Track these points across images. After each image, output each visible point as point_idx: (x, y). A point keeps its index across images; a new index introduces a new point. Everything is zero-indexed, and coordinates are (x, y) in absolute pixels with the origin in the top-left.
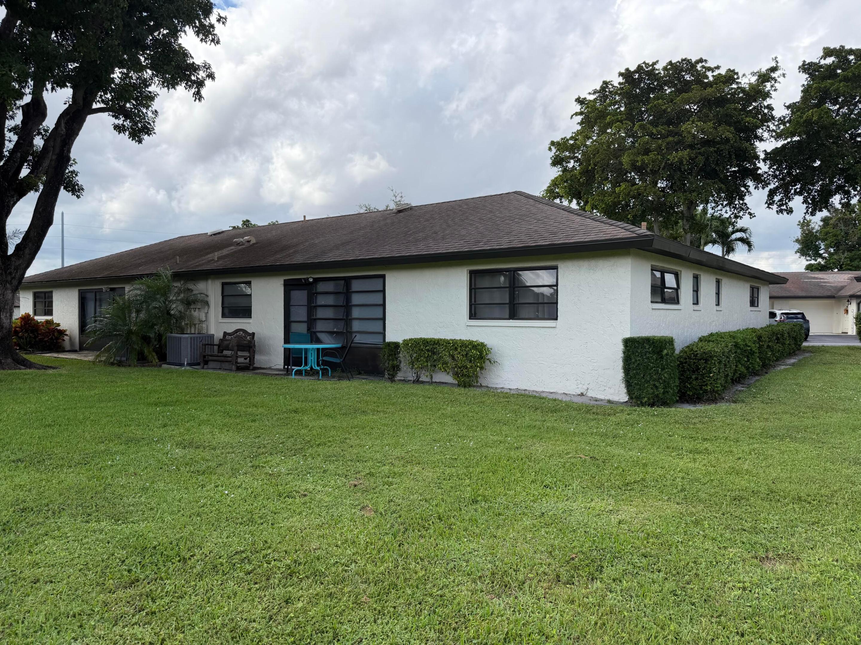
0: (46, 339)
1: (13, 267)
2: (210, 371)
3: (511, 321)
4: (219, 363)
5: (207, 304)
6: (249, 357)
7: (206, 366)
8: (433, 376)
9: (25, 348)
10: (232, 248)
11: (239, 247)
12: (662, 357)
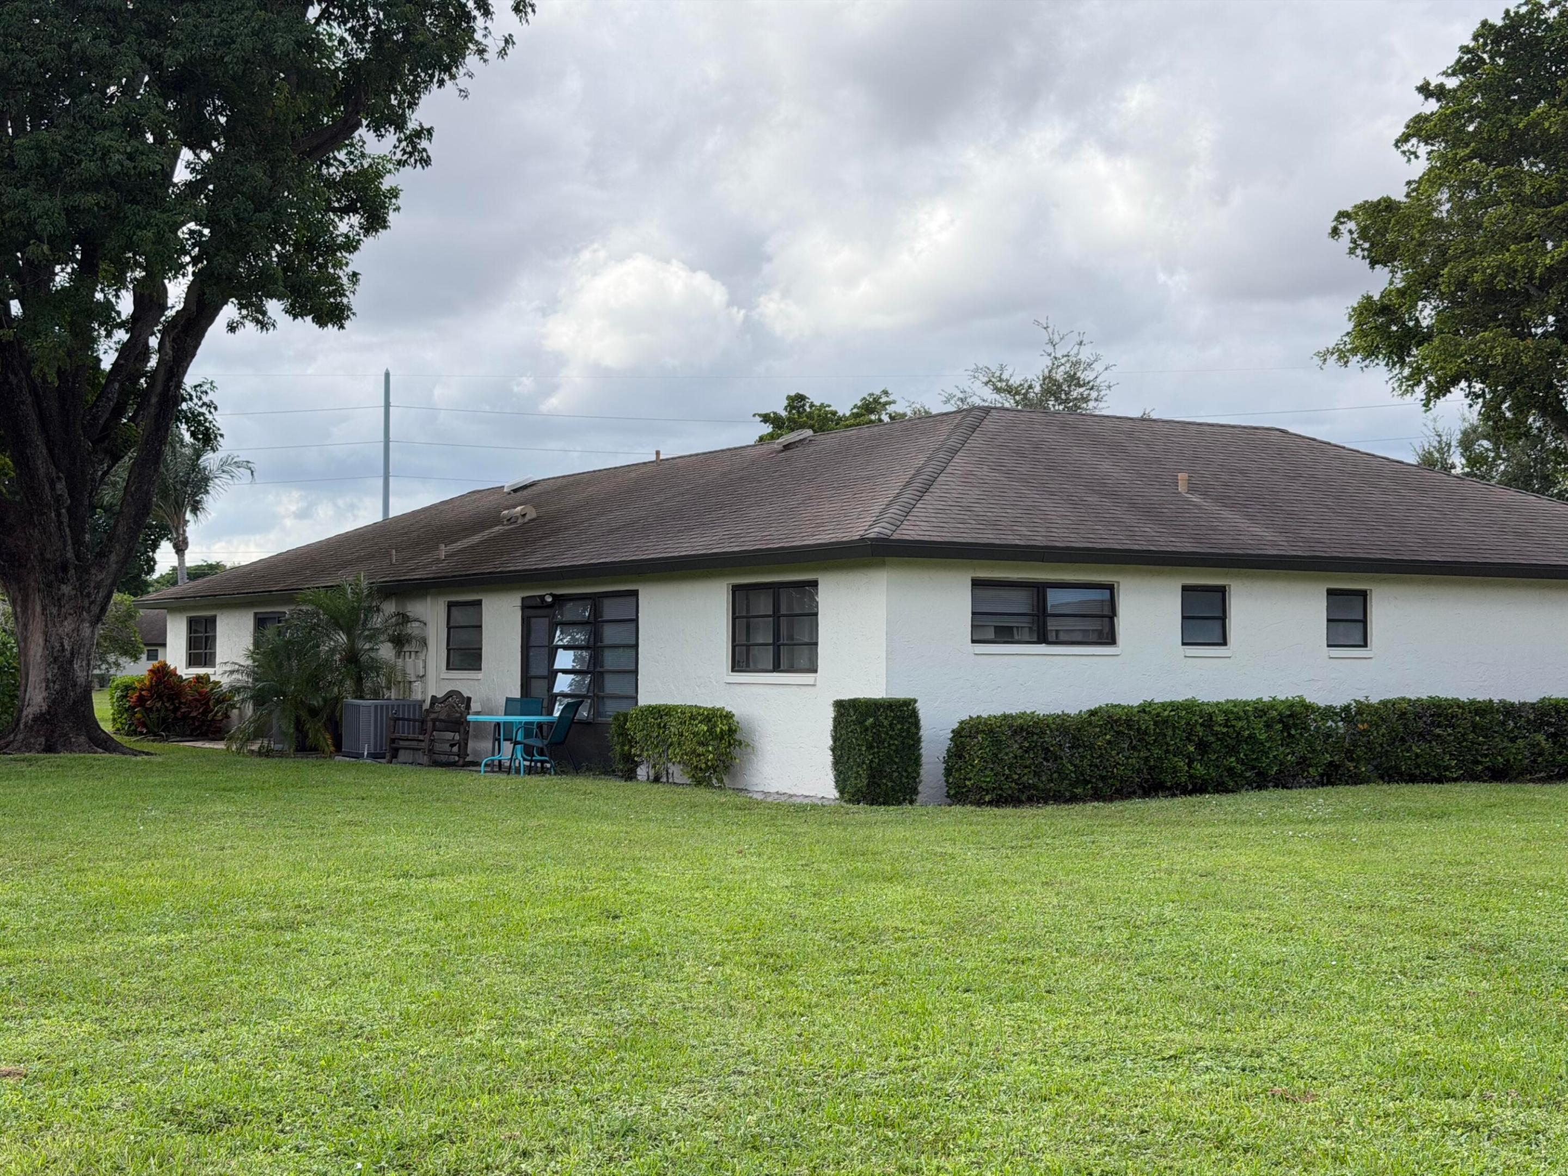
0: (194, 714)
2: (398, 766)
3: (775, 674)
4: (412, 752)
5: (424, 642)
6: (459, 743)
7: (394, 760)
8: (670, 771)
9: (156, 730)
10: (497, 528)
11: (507, 528)
12: (866, 730)
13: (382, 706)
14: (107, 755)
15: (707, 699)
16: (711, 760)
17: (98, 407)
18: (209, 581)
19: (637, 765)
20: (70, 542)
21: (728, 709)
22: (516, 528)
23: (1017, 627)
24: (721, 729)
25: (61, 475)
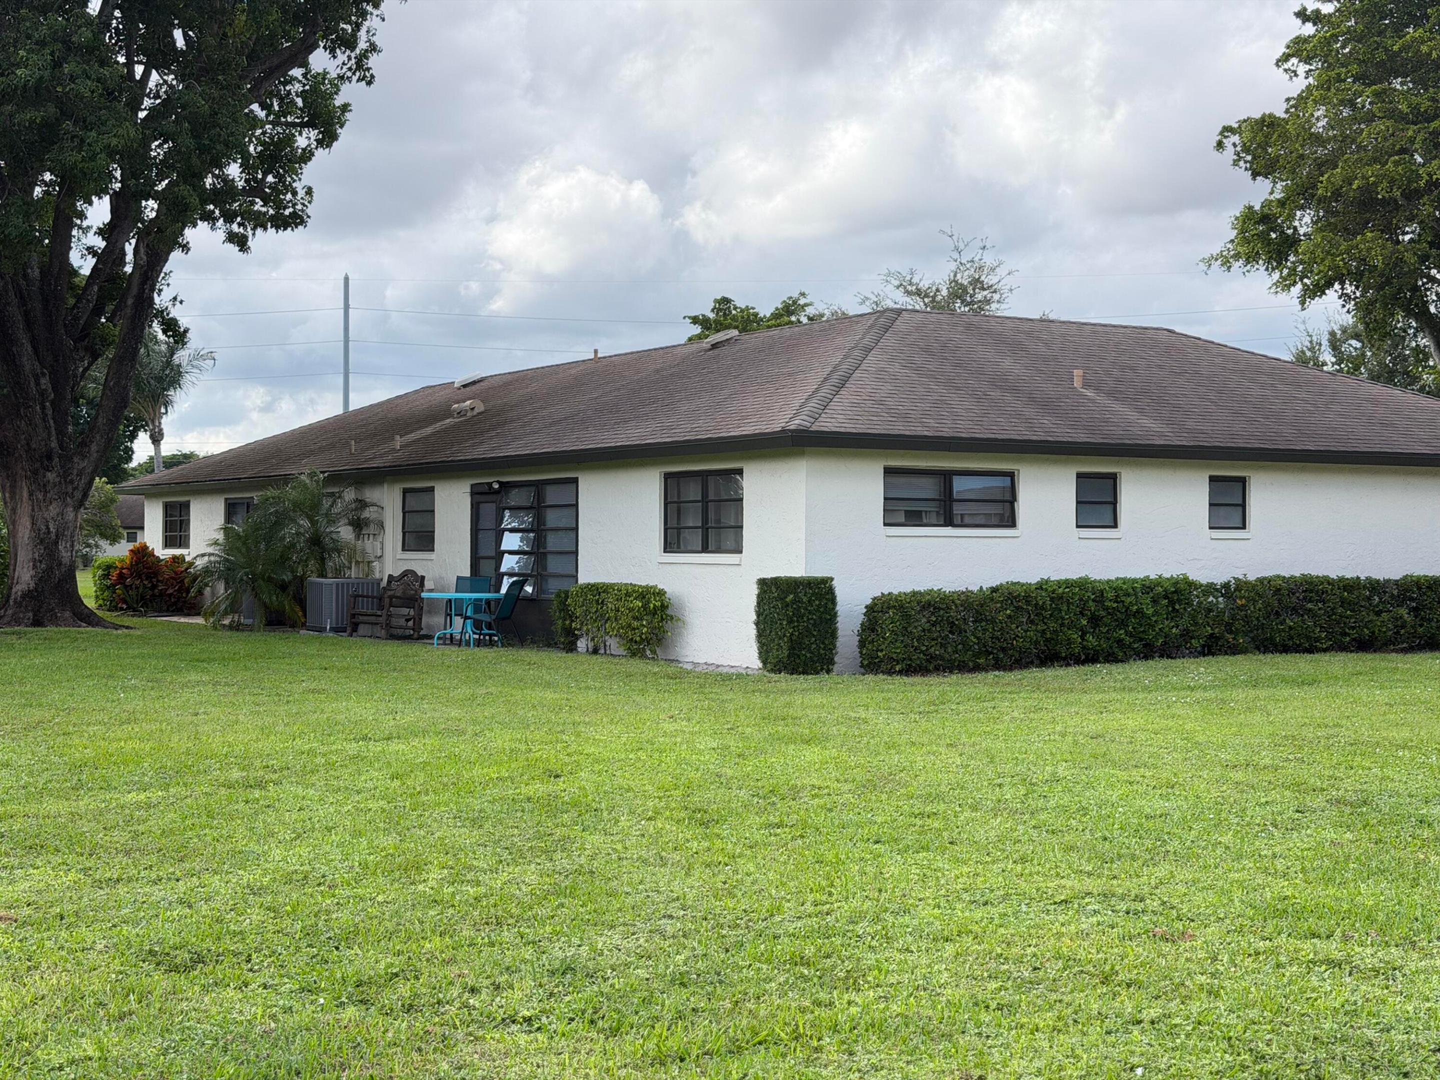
0: (170, 591)
1: (75, 472)
2: (358, 639)
3: (703, 555)
4: (370, 626)
5: (381, 525)
6: (414, 618)
7: (354, 634)
8: (608, 644)
9: (135, 606)
10: (448, 421)
11: (457, 420)
12: (787, 606)
13: (343, 584)
14: (90, 629)
15: (642, 578)
16: (645, 634)
17: (78, 308)
18: (183, 469)
19: (577, 638)
20: (54, 433)
21: (660, 586)
22: (466, 421)
23: (926, 512)
24: (655, 605)
25: (45, 371)
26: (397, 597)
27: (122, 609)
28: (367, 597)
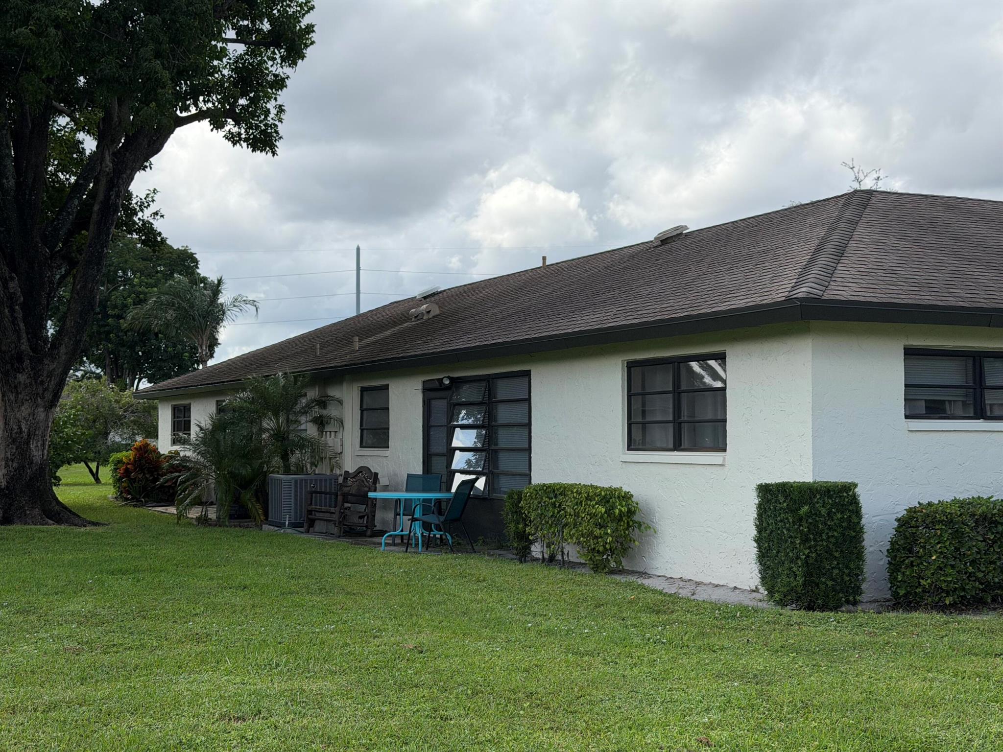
3: (676, 453)
4: (325, 522)
5: (341, 423)
7: (311, 530)
8: (566, 552)
9: (138, 497)
11: (414, 323)
12: (801, 519)
13: (301, 481)
15: (604, 479)
16: (610, 543)
17: (59, 220)
18: (188, 377)
19: (531, 542)
20: (24, 335)
21: (625, 489)
22: (422, 323)
23: (950, 401)
24: (620, 511)
25: (14, 275)
26: (352, 495)
27: (127, 499)
28: (326, 493)
